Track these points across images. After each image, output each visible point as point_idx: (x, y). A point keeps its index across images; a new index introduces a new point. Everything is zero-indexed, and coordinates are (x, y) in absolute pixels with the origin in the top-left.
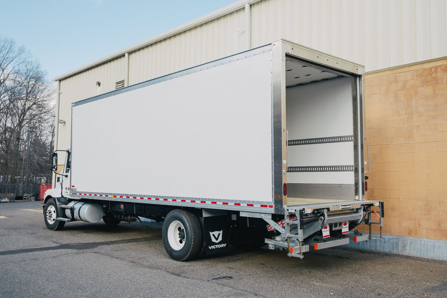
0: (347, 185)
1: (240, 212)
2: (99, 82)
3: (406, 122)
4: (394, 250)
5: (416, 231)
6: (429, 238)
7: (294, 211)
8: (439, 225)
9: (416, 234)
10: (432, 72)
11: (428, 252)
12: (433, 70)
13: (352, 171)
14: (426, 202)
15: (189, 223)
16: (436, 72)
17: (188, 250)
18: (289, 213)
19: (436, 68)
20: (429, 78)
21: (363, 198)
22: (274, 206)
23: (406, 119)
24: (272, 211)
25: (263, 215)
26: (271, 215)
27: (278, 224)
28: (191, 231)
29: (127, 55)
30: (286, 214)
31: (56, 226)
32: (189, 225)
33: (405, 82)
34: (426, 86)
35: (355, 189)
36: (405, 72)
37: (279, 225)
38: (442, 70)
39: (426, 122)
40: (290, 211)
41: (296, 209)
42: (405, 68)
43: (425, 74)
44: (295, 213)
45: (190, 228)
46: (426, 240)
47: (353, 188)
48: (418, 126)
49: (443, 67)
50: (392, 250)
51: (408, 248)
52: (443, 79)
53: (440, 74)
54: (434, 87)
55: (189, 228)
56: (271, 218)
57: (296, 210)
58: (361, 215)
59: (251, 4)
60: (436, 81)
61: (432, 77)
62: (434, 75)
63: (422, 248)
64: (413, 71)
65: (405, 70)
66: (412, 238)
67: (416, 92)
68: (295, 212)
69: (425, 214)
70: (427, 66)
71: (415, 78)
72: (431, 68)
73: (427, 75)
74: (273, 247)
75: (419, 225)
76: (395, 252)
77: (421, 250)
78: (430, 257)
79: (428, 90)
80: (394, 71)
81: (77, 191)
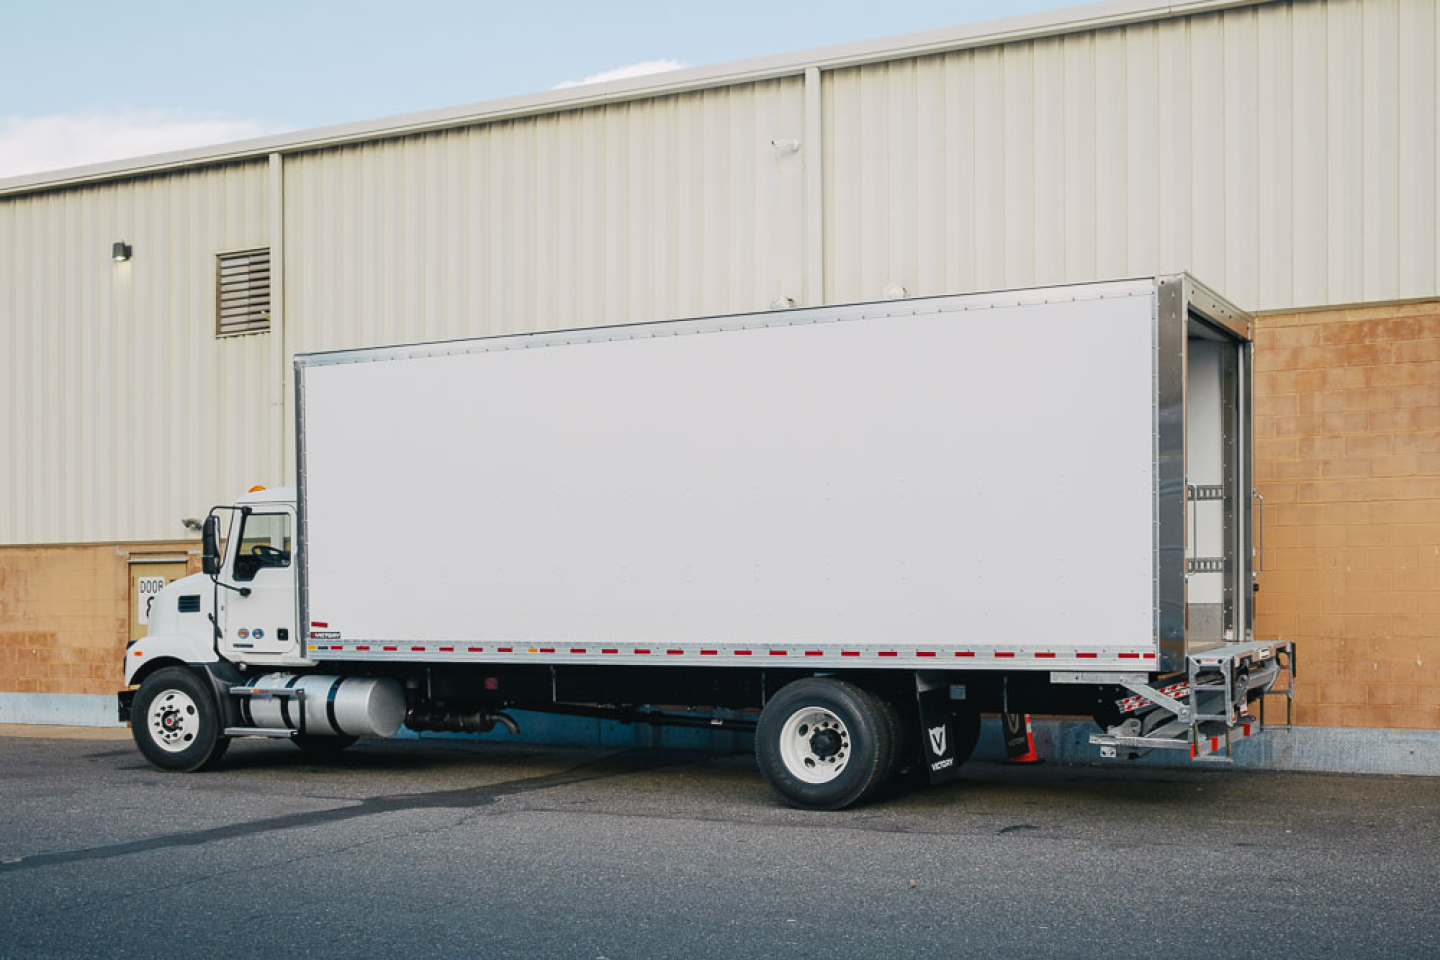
0: (1202, 607)
1: (1052, 674)
2: (127, 244)
3: (1298, 451)
4: (1259, 759)
5: (1315, 711)
6: (1347, 726)
7: (1215, 663)
8: (1371, 695)
9: (1315, 719)
10: (1363, 334)
11: (1344, 756)
12: (1365, 329)
13: (1217, 571)
14: (1343, 643)
15: (861, 710)
16: (1373, 333)
17: (862, 780)
18: (1201, 668)
19: (1374, 323)
20: (1355, 347)
21: (1247, 635)
22: (1158, 655)
23: (1298, 443)
24: (1153, 665)
25: (1122, 676)
26: (1147, 675)
27: (1162, 691)
28: (870, 729)
29: (275, 159)
30: (1194, 669)
31: (202, 757)
32: (864, 716)
33: (1297, 353)
34: (1349, 363)
35: (1226, 615)
36: (1296, 326)
37: (1167, 694)
38: (1387, 330)
39: (1346, 452)
40: (1204, 663)
41: (1220, 658)
42: (1297, 316)
43: (1347, 336)
44: (1219, 667)
45: (867, 724)
46: (1339, 730)
47: (1219, 613)
48: (1326, 463)
49: (1390, 325)
50: (1255, 760)
51: (1295, 753)
52: (1389, 351)
53: (1382, 341)
54: (1366, 369)
55: (863, 724)
56: (1147, 681)
57: (1220, 661)
58: (1273, 674)
59: (823, 69)
60: (1372, 355)
61: (1364, 346)
62: (1367, 342)
63: (1331, 751)
64: (1316, 327)
65: (1296, 320)
66: (1305, 729)
67: (1324, 379)
68: (1219, 665)
69: (1339, 672)
70: (1351, 317)
71: (1322, 343)
72: (1361, 324)
73: (1352, 339)
74: (1114, 751)
75: (1324, 696)
76: (1263, 764)
77: (1329, 755)
78: (1347, 770)
79: (1353, 377)
80: (1269, 322)
81: (342, 638)
